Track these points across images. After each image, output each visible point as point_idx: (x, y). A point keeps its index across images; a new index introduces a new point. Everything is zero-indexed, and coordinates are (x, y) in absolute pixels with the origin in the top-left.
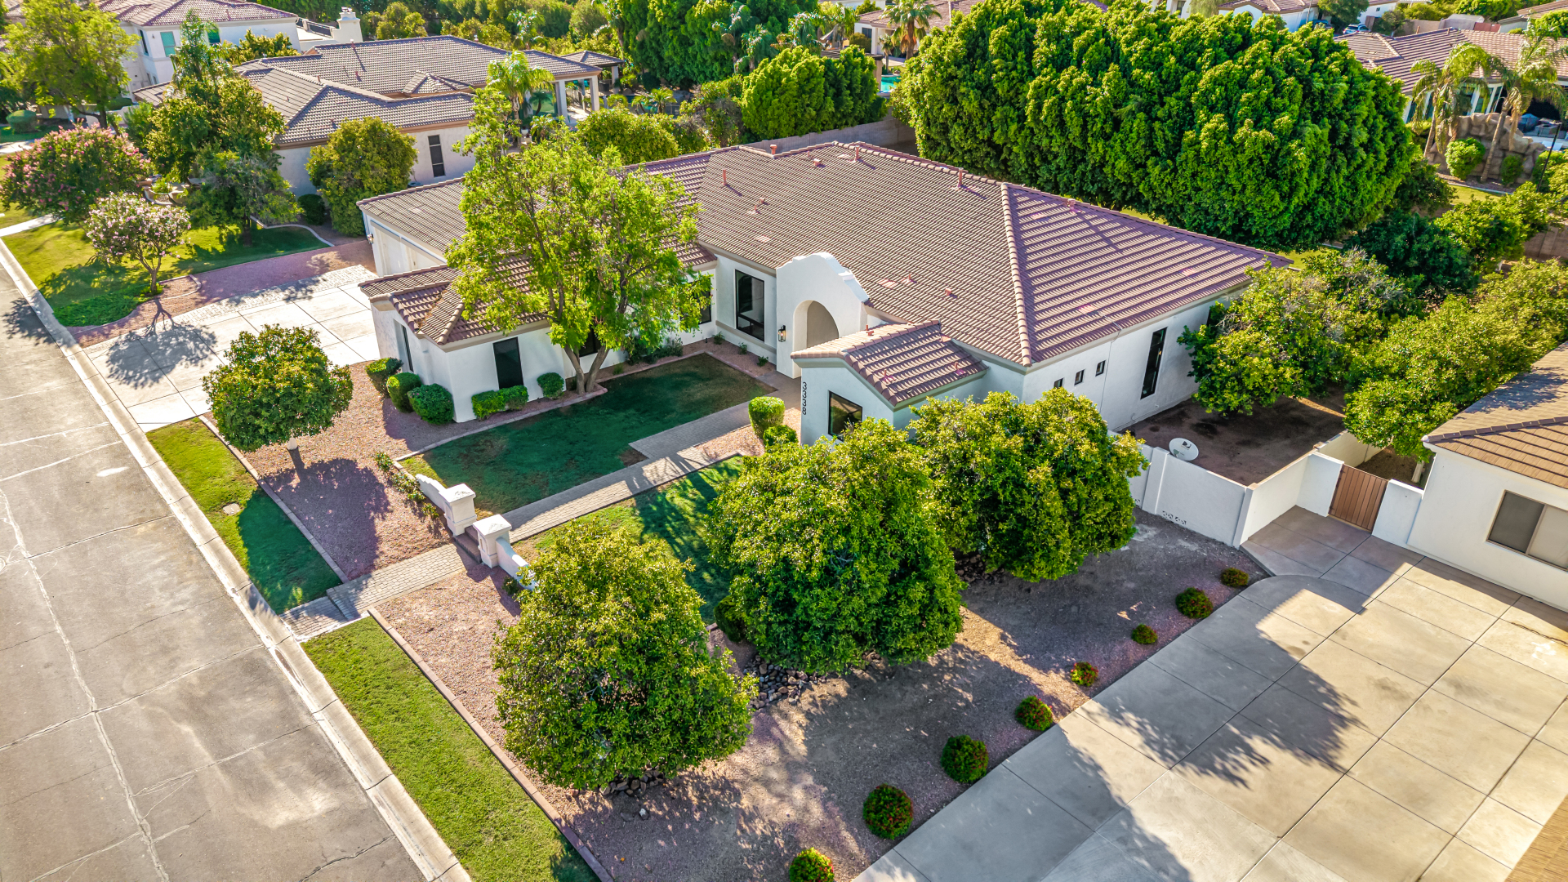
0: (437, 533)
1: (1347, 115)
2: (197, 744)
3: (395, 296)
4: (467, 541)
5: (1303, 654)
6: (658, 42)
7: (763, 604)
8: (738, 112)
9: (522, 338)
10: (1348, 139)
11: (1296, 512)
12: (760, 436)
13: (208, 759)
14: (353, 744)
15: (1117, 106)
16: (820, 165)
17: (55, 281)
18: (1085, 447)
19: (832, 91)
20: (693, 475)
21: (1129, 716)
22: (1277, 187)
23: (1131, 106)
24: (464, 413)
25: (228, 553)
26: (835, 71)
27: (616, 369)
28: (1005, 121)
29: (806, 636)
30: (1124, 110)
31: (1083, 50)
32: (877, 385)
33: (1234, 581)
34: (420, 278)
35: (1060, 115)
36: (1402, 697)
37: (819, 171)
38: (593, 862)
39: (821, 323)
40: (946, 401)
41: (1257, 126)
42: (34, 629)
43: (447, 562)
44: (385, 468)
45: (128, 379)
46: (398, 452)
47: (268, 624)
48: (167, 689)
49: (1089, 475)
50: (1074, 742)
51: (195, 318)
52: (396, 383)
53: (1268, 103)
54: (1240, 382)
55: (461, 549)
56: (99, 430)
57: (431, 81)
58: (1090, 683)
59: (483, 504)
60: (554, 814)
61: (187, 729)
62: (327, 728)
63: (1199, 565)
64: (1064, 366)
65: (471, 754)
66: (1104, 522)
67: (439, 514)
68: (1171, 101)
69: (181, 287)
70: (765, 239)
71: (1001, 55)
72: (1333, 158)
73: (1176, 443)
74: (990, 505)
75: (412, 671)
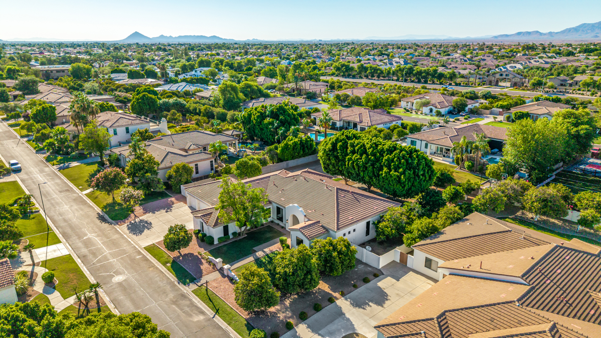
0: (214, 268)
1: (417, 168)
2: (177, 309)
3: (202, 216)
4: (221, 270)
5: (385, 289)
6: (254, 128)
7: (281, 280)
8: (277, 154)
9: (229, 225)
10: (418, 174)
11: (394, 261)
12: (282, 246)
13: (180, 311)
14: (205, 308)
15: (366, 164)
16: (296, 180)
17: (105, 207)
18: (344, 249)
19: (302, 148)
20: (267, 255)
21: (349, 300)
22: (401, 185)
23: (369, 164)
24: (216, 242)
25: (171, 274)
26: (302, 143)
27: (249, 230)
28: (342, 165)
29: (289, 285)
30: (368, 165)
31: (358, 150)
32: (306, 236)
33: (376, 276)
34: (206, 211)
35: (353, 166)
36: (400, 296)
37: (296, 182)
38: (252, 325)
39: (296, 221)
40: (319, 240)
41: (395, 171)
42: (137, 289)
43: (217, 275)
44: (201, 255)
45: (134, 234)
46: (202, 251)
47: (183, 288)
48: (167, 299)
49: (345, 254)
50: (338, 304)
51: (145, 217)
52: (201, 235)
53: (398, 165)
54: (384, 233)
55: (220, 272)
56: (132, 247)
57: (192, 145)
58: (343, 295)
59: (225, 262)
60: (244, 317)
61: (174, 306)
62: (199, 305)
63: (370, 273)
64: (346, 230)
65: (228, 309)
66: (348, 264)
67: (214, 265)
68: (378, 164)
69: (138, 209)
70: (283, 199)
71: (340, 149)
72: (415, 178)
73: (367, 247)
74: (326, 261)
75: (214, 295)
